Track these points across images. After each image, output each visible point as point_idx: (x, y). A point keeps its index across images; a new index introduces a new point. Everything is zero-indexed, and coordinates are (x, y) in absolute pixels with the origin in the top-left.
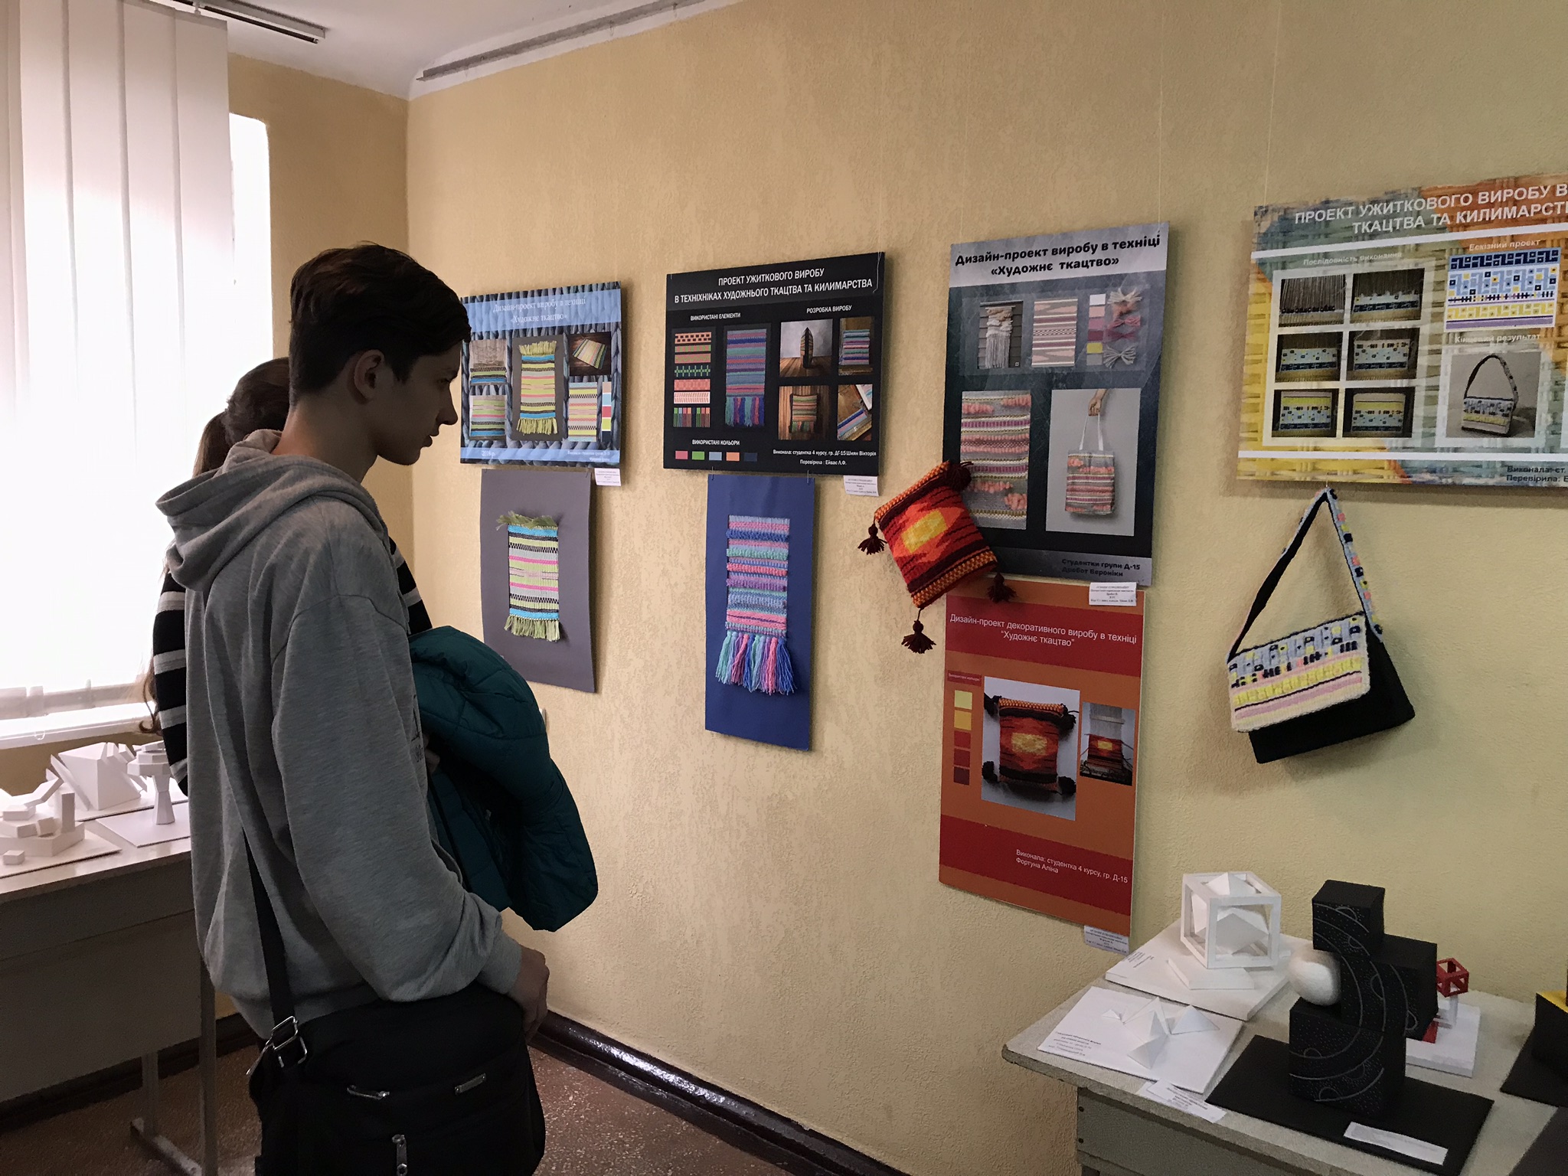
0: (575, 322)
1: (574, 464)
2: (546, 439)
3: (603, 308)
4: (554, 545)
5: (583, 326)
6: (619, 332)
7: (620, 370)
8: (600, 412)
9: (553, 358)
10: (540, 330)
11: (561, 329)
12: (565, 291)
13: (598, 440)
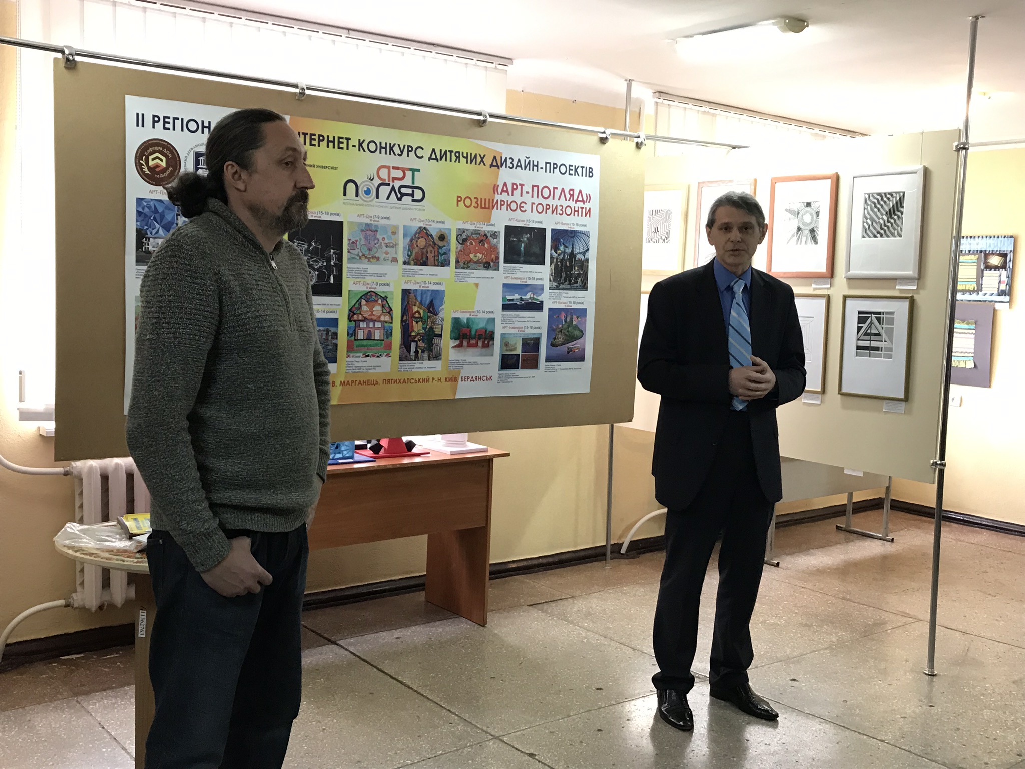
0: (988, 249)
1: (986, 301)
2: (970, 292)
3: (1004, 244)
4: (974, 332)
5: (993, 251)
6: (1012, 253)
7: (1011, 267)
8: (1000, 282)
9: (976, 261)
10: (970, 251)
11: (981, 252)
12: (985, 237)
13: (999, 293)
